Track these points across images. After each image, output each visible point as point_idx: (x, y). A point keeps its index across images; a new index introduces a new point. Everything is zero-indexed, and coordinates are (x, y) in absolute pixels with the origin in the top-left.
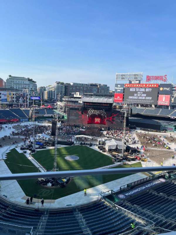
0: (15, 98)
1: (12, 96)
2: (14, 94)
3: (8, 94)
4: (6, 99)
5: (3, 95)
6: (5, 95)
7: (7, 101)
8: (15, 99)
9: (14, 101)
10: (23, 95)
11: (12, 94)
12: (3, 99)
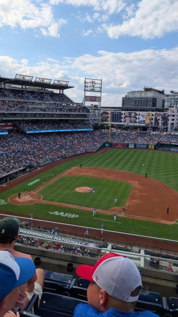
0: (154, 119)
1: (151, 117)
2: (153, 115)
3: (147, 114)
4: (144, 121)
5: (141, 116)
6: (143, 116)
7: (144, 123)
8: (153, 121)
9: (152, 123)
10: (163, 116)
11: (151, 115)
12: (141, 121)
